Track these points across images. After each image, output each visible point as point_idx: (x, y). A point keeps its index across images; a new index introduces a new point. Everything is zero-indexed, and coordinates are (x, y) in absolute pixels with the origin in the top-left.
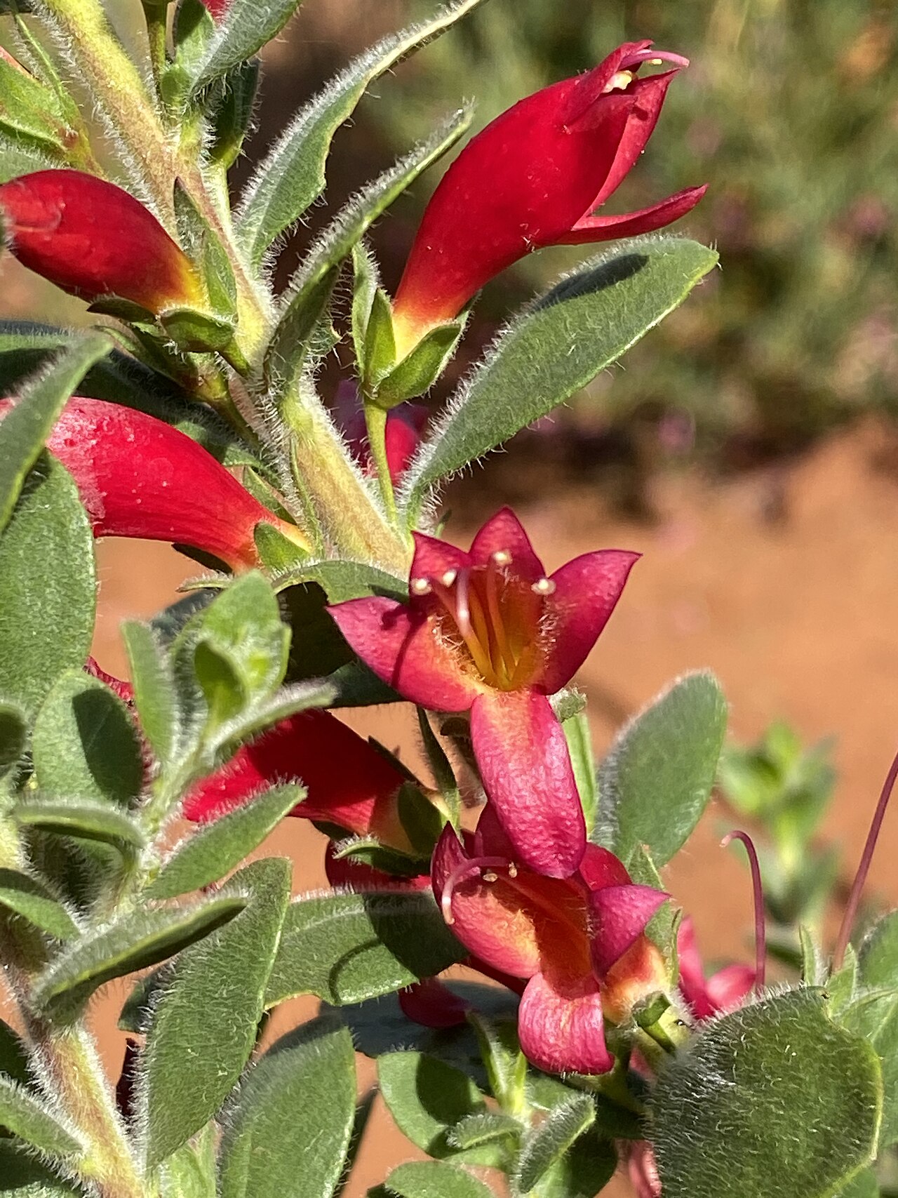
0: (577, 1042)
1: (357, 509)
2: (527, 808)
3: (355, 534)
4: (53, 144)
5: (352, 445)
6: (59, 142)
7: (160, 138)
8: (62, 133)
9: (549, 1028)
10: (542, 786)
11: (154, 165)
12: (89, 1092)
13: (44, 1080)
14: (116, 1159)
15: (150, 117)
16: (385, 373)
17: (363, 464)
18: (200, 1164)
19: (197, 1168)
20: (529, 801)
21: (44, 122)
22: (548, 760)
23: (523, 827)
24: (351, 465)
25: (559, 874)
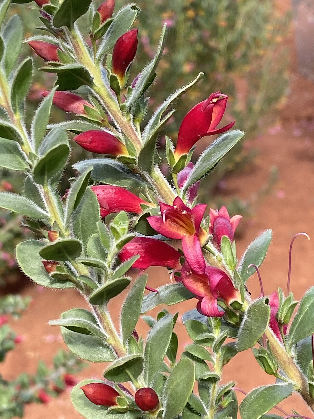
0: (212, 310)
1: (170, 196)
2: (192, 259)
3: (170, 202)
4: (99, 122)
5: (169, 182)
6: (100, 121)
7: (122, 119)
8: (101, 120)
9: (207, 307)
10: (195, 255)
11: (121, 125)
12: (108, 326)
13: (99, 323)
14: (116, 340)
15: (120, 115)
16: (174, 166)
17: (172, 186)
18: (139, 345)
19: (138, 346)
20: (193, 258)
21: (97, 118)
22: (196, 249)
23: (192, 263)
24: (169, 186)
25: (201, 273)
